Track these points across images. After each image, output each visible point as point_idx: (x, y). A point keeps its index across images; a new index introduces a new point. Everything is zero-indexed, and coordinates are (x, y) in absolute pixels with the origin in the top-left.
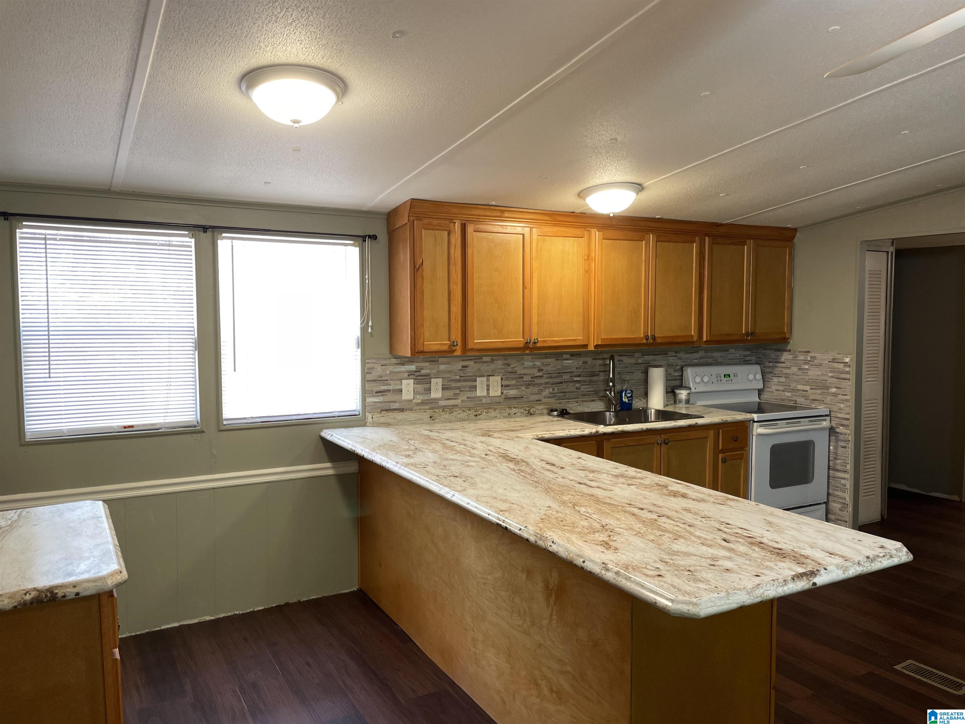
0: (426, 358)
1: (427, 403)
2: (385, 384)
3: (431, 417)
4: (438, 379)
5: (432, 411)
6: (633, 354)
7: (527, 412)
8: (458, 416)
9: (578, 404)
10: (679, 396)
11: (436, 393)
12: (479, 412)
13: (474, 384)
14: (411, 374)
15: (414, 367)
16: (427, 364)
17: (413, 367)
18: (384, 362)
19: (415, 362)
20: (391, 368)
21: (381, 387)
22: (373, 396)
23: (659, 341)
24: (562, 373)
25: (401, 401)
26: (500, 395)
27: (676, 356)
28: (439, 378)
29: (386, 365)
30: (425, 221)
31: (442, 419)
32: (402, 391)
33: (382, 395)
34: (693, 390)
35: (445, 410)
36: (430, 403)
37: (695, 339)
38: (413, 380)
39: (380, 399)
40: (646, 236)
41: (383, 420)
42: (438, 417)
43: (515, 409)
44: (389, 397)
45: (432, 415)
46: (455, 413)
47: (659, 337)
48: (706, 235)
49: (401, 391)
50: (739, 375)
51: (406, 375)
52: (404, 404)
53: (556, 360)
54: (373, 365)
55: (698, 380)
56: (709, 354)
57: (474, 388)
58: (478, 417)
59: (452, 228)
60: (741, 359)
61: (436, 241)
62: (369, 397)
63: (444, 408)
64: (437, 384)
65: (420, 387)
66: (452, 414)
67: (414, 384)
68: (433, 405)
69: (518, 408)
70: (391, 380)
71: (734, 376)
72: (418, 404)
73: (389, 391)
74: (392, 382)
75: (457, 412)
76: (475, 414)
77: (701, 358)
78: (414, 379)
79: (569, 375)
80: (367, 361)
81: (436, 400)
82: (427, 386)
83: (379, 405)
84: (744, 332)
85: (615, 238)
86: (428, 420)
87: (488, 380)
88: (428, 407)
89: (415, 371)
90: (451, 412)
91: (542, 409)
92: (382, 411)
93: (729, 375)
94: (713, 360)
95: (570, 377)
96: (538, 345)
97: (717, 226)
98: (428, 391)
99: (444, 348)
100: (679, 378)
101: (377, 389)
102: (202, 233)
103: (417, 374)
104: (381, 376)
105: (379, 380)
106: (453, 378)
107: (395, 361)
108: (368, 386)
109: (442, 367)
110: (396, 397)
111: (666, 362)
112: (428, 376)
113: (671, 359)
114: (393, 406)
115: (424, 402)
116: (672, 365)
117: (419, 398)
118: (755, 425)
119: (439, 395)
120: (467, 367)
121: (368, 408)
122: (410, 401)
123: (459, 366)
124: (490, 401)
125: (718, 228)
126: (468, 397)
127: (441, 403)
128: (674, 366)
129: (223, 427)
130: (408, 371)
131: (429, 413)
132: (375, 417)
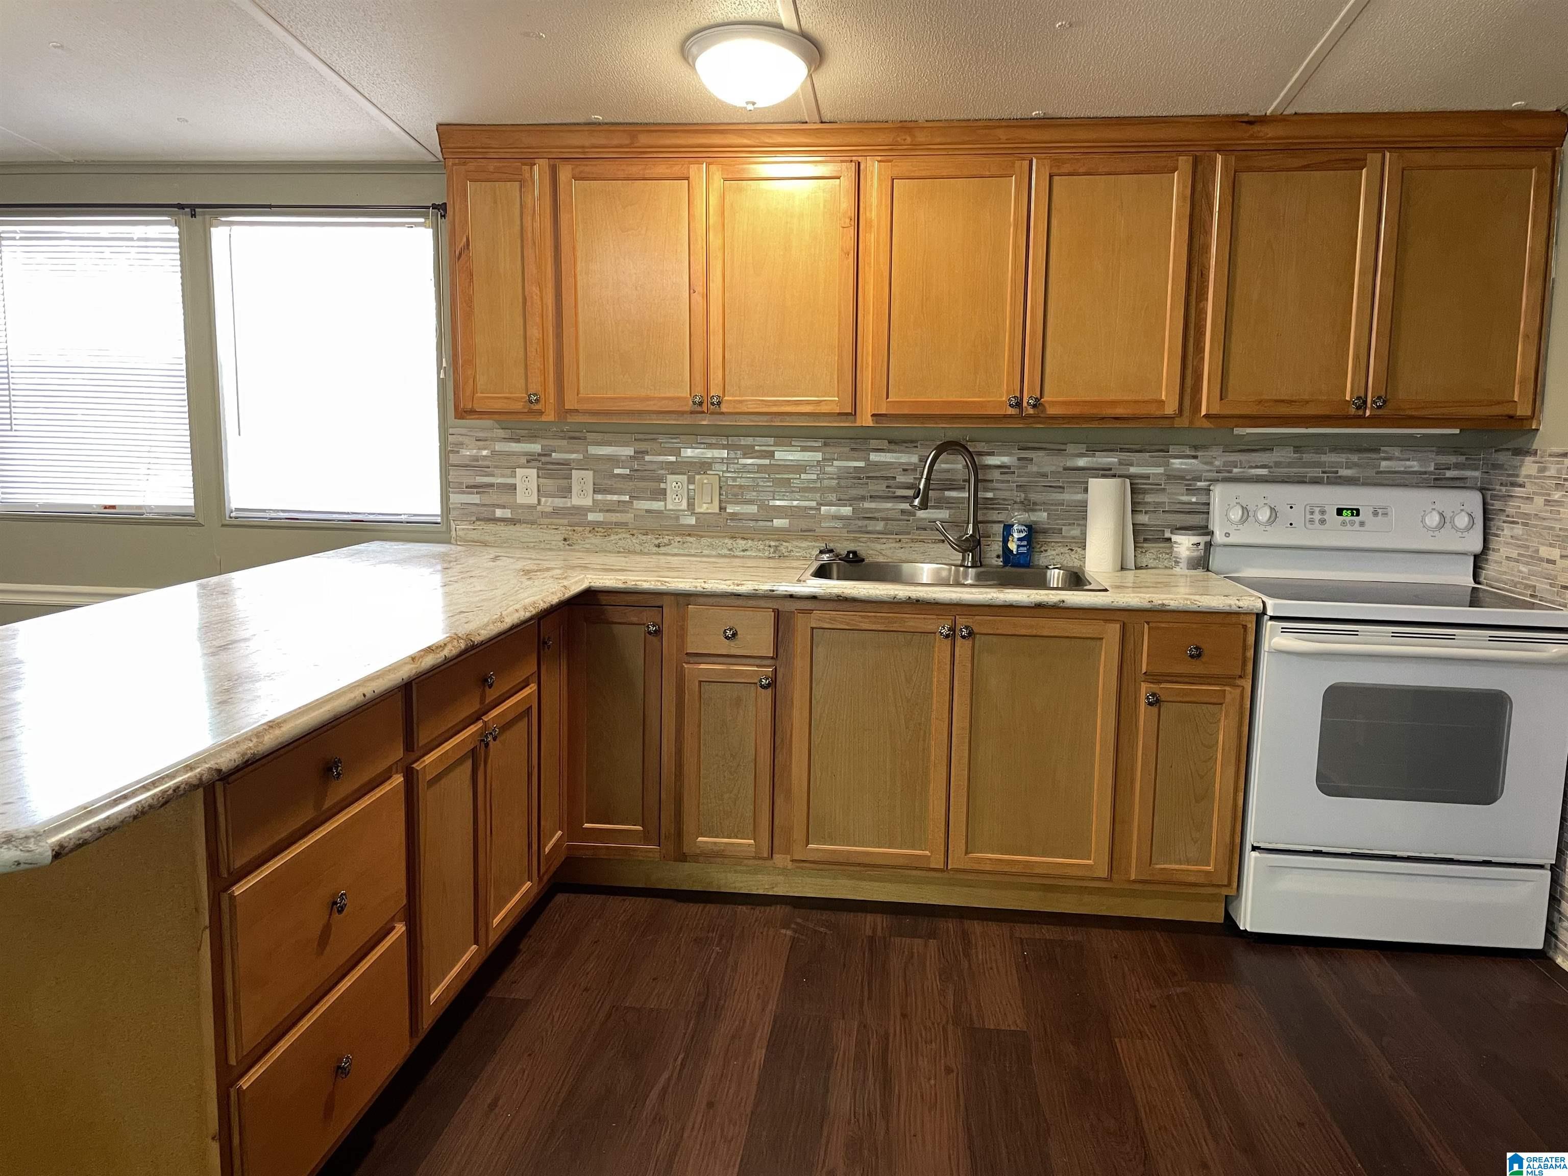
0: (563, 431)
1: (564, 514)
2: (484, 473)
3: (565, 540)
4: (587, 472)
5: (570, 528)
6: (1063, 447)
7: (772, 550)
8: (621, 543)
9: (898, 545)
10: (1175, 549)
11: (581, 497)
12: (666, 541)
13: (663, 486)
14: (531, 460)
15: (539, 447)
16: (565, 442)
17: (536, 448)
18: (481, 435)
19: (538, 437)
20: (499, 447)
21: (477, 478)
22: (464, 493)
23: (1051, 411)
24: (868, 478)
25: (514, 507)
26: (717, 511)
27: (1195, 457)
28: (587, 469)
29: (486, 440)
30: (472, 166)
31: (588, 546)
32: (515, 489)
33: (477, 493)
34: (1219, 537)
35: (596, 529)
36: (571, 514)
37: (1171, 408)
38: (535, 470)
39: (475, 499)
40: (1018, 163)
41: (474, 535)
42: (579, 541)
43: (744, 542)
44: (492, 497)
45: (566, 536)
46: (613, 537)
47: (1053, 403)
48: (1218, 151)
49: (514, 487)
50: (1393, 512)
51: (523, 460)
52: (520, 511)
53: (853, 449)
54: (461, 439)
55: (1236, 514)
56: (1307, 457)
57: (660, 494)
58: (662, 548)
59: (527, 175)
60: (1425, 473)
61: (495, 202)
62: (455, 493)
63: (594, 527)
64: (582, 480)
65: (550, 484)
66: (607, 539)
67: (538, 477)
68: (576, 519)
69: (753, 540)
70: (496, 467)
71: (1375, 514)
72: (544, 514)
73: (491, 485)
74: (496, 471)
75: (620, 536)
76: (657, 542)
77: (1278, 464)
78: (538, 469)
79: (886, 483)
80: (451, 431)
81: (581, 511)
82: (563, 483)
83: (474, 509)
84: (1348, 398)
85: (928, 173)
86: (561, 544)
87: (691, 481)
88: (566, 522)
89: (539, 455)
90: (606, 534)
91: (808, 548)
92: (478, 519)
93: (1358, 510)
94: (1323, 472)
95: (888, 487)
96: (724, 408)
97: (1250, 123)
98: (566, 491)
99: (518, 406)
100: (1205, 509)
101: (471, 481)
102: (185, 217)
103: (543, 459)
104: (476, 459)
105: (473, 465)
106: (617, 471)
107: (501, 433)
108: (453, 475)
109: (594, 450)
110: (504, 499)
111: (1161, 470)
112: (566, 463)
113: (1177, 463)
114: (499, 513)
115: (557, 512)
116: (1183, 478)
117: (549, 503)
118: (1268, 625)
119: (588, 502)
120: (647, 453)
121: (454, 514)
122: (532, 507)
123: (629, 451)
124: (692, 521)
125: (1256, 128)
126: (647, 511)
127: (591, 517)
128: (1187, 481)
129: (227, 521)
130: (526, 454)
131: (564, 531)
132: (461, 528)
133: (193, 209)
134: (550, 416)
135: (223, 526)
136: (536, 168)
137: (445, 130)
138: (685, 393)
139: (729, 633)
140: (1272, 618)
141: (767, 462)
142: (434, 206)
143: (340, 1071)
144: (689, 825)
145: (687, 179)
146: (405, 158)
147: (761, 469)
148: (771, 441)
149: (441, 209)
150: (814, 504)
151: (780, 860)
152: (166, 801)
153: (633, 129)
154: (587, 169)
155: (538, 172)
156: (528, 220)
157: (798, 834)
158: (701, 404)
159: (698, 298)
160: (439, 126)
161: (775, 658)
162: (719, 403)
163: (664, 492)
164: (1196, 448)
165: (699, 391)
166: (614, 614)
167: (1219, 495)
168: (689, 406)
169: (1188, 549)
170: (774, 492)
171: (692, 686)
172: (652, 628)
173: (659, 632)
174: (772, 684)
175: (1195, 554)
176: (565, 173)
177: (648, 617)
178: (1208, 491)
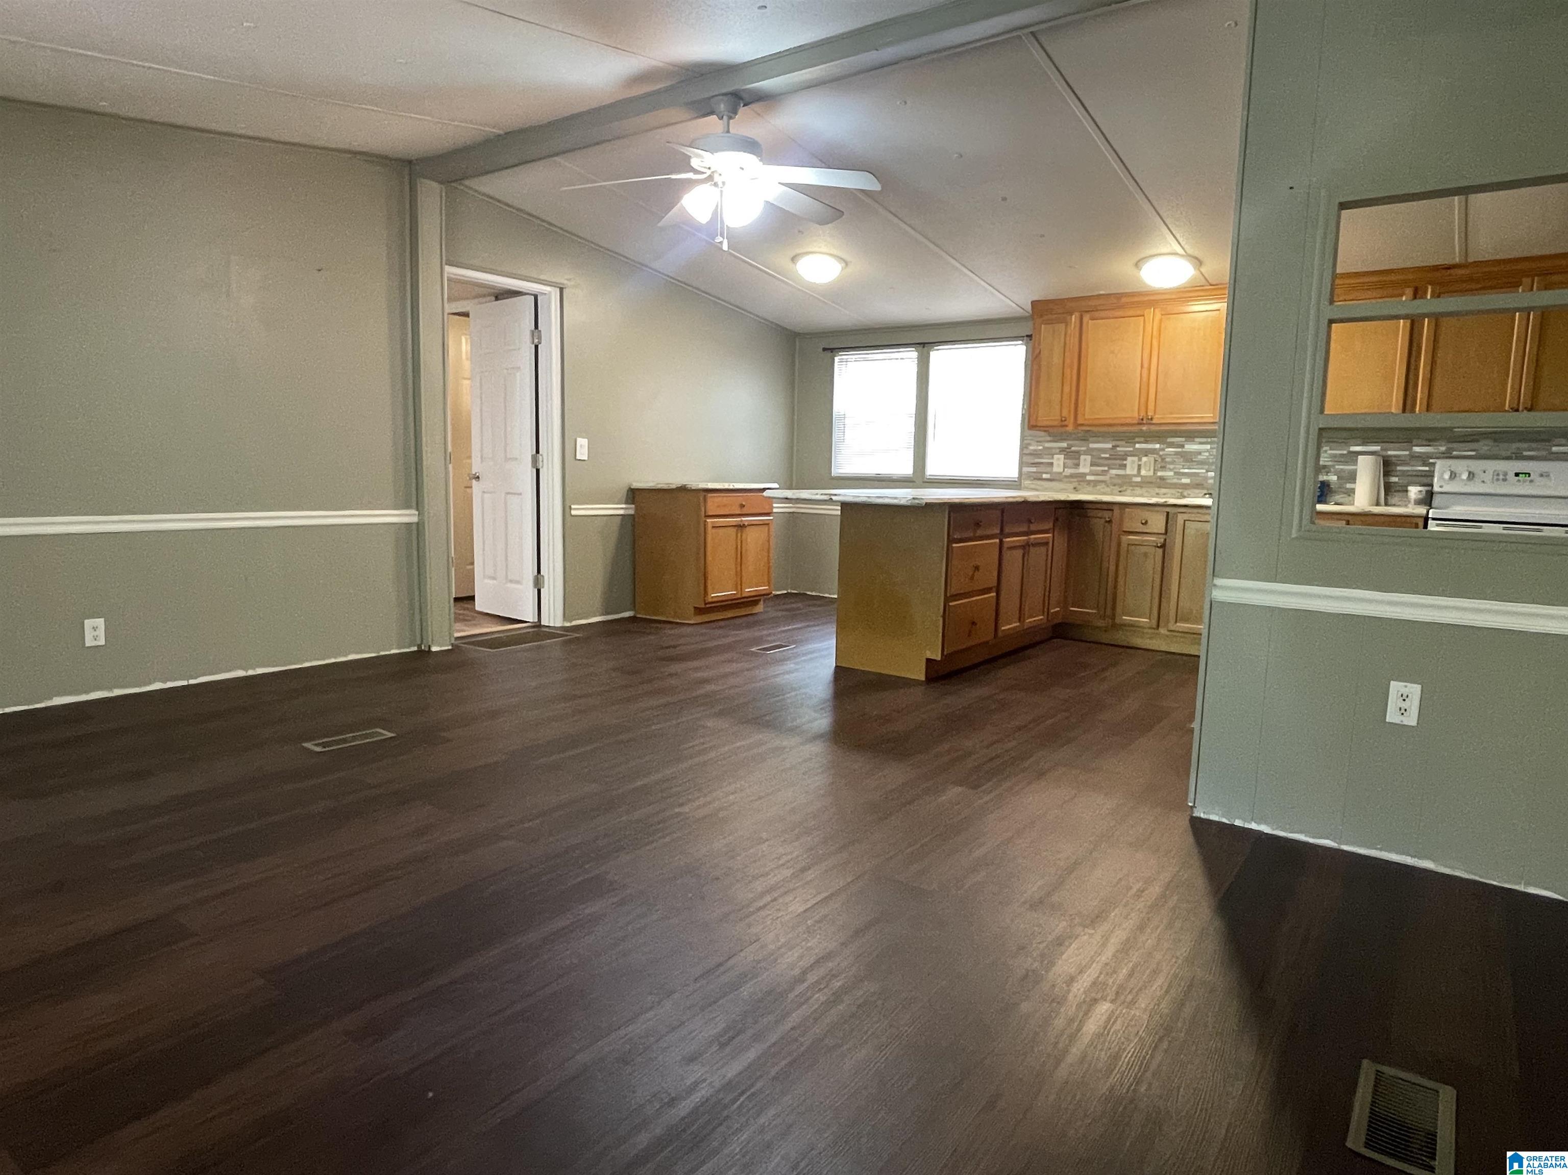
0: (1077, 436)
1: (1076, 477)
2: (1039, 458)
3: (1075, 488)
4: (1088, 456)
5: (1078, 484)
6: (1347, 441)
7: (1179, 494)
8: (1103, 491)
10: (1409, 495)
11: (1085, 468)
12: (1126, 489)
13: (1125, 462)
14: (1062, 450)
15: (1066, 444)
16: (1077, 441)
17: (1064, 445)
18: (1039, 438)
19: (1065, 439)
20: (1047, 445)
21: (1035, 460)
22: (1029, 468)
25: (1052, 473)
26: (1153, 474)
27: (1429, 446)
29: (1042, 442)
30: (1045, 318)
31: (1086, 491)
33: (1035, 467)
34: (1436, 488)
36: (1079, 476)
38: (1063, 456)
39: (1034, 469)
41: (1033, 486)
42: (1083, 491)
43: (1164, 489)
44: (1042, 469)
48: (1428, 284)
49: (1052, 464)
50: (1553, 475)
51: (1058, 451)
52: (1054, 475)
54: (1030, 441)
55: (1447, 476)
57: (1123, 466)
58: (1124, 493)
59: (1069, 320)
61: (1054, 333)
62: (1025, 468)
63: (1089, 482)
64: (1086, 460)
65: (1070, 462)
66: (1097, 489)
67: (1064, 459)
68: (1080, 479)
69: (1168, 488)
70: (1045, 454)
71: (1541, 476)
72: (1066, 477)
73: (1042, 463)
74: (1045, 456)
75: (1101, 487)
76: (1122, 490)
78: (1065, 455)
80: (1026, 437)
81: (1084, 475)
82: (1076, 461)
83: (1033, 474)
86: (1073, 490)
87: (1139, 460)
88: (1075, 480)
89: (1066, 448)
90: (1096, 486)
91: (1198, 493)
92: (1035, 479)
93: (1530, 474)
96: (1154, 421)
97: (1449, 268)
98: (1077, 465)
99: (1055, 423)
100: (1431, 475)
101: (1032, 461)
102: (920, 348)
103: (1068, 450)
104: (1035, 450)
105: (1035, 454)
106: (1103, 455)
107: (1049, 438)
108: (1025, 459)
109: (1092, 446)
110: (1048, 469)
111: (1407, 453)
112: (1078, 452)
113: (1417, 449)
114: (1044, 476)
115: (1072, 476)
116: (1421, 457)
117: (1068, 471)
118: (1430, 522)
119: (1087, 470)
120: (1118, 446)
121: (1023, 477)
122: (1061, 473)
123: (1110, 446)
124: (1139, 479)
125: (1452, 271)
126: (1116, 475)
127: (1088, 478)
128: (1424, 459)
129: (925, 480)
130: (1059, 448)
131: (1075, 484)
132: (1027, 483)
133: (923, 344)
134: (1070, 428)
135: (924, 482)
136: (1074, 316)
137: (1034, 303)
138: (1136, 415)
139: (1144, 522)
140: (1434, 519)
141: (1180, 450)
142: (1027, 336)
143: (974, 623)
144: (1119, 610)
145: (1143, 316)
146: (1014, 315)
147: (1177, 453)
148: (1183, 439)
149: (1030, 336)
150: (1204, 471)
151: (1162, 631)
152: (944, 504)
153: (1119, 296)
154: (1096, 314)
155: (1074, 318)
156: (1068, 339)
157: (1172, 620)
158: (1142, 419)
159: (1145, 371)
160: (1032, 302)
161: (1166, 533)
162: (1152, 419)
163: (1125, 466)
164: (1430, 440)
165: (1143, 414)
166: (1091, 513)
167: (1440, 465)
168: (1136, 422)
169: (1415, 494)
170: (1183, 466)
171: (1124, 545)
172: (1108, 519)
173: (1110, 522)
174: (1163, 546)
175: (1420, 496)
176: (1086, 318)
177: (1107, 515)
178: (1434, 464)
